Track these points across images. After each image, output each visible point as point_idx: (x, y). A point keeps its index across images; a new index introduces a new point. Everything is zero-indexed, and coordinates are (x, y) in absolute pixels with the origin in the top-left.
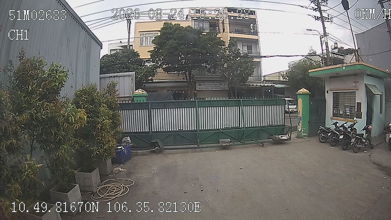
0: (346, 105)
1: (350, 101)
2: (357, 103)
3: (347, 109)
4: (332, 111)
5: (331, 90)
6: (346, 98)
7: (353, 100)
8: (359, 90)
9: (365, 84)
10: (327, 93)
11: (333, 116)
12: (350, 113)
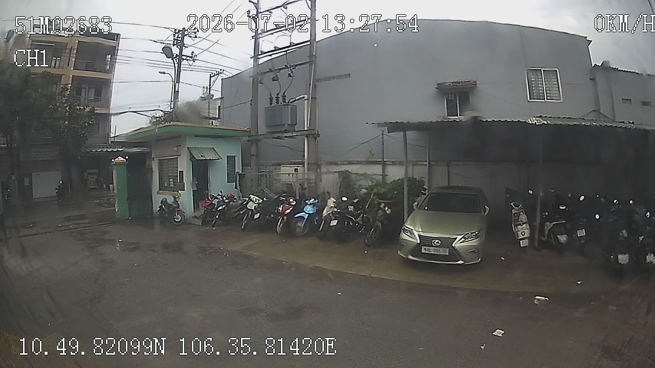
0: (170, 174)
1: (173, 170)
2: (180, 171)
3: (171, 180)
4: (158, 184)
5: (157, 157)
6: (170, 166)
7: (174, 169)
8: (181, 156)
9: (188, 147)
10: (154, 160)
11: (160, 190)
12: (174, 185)
